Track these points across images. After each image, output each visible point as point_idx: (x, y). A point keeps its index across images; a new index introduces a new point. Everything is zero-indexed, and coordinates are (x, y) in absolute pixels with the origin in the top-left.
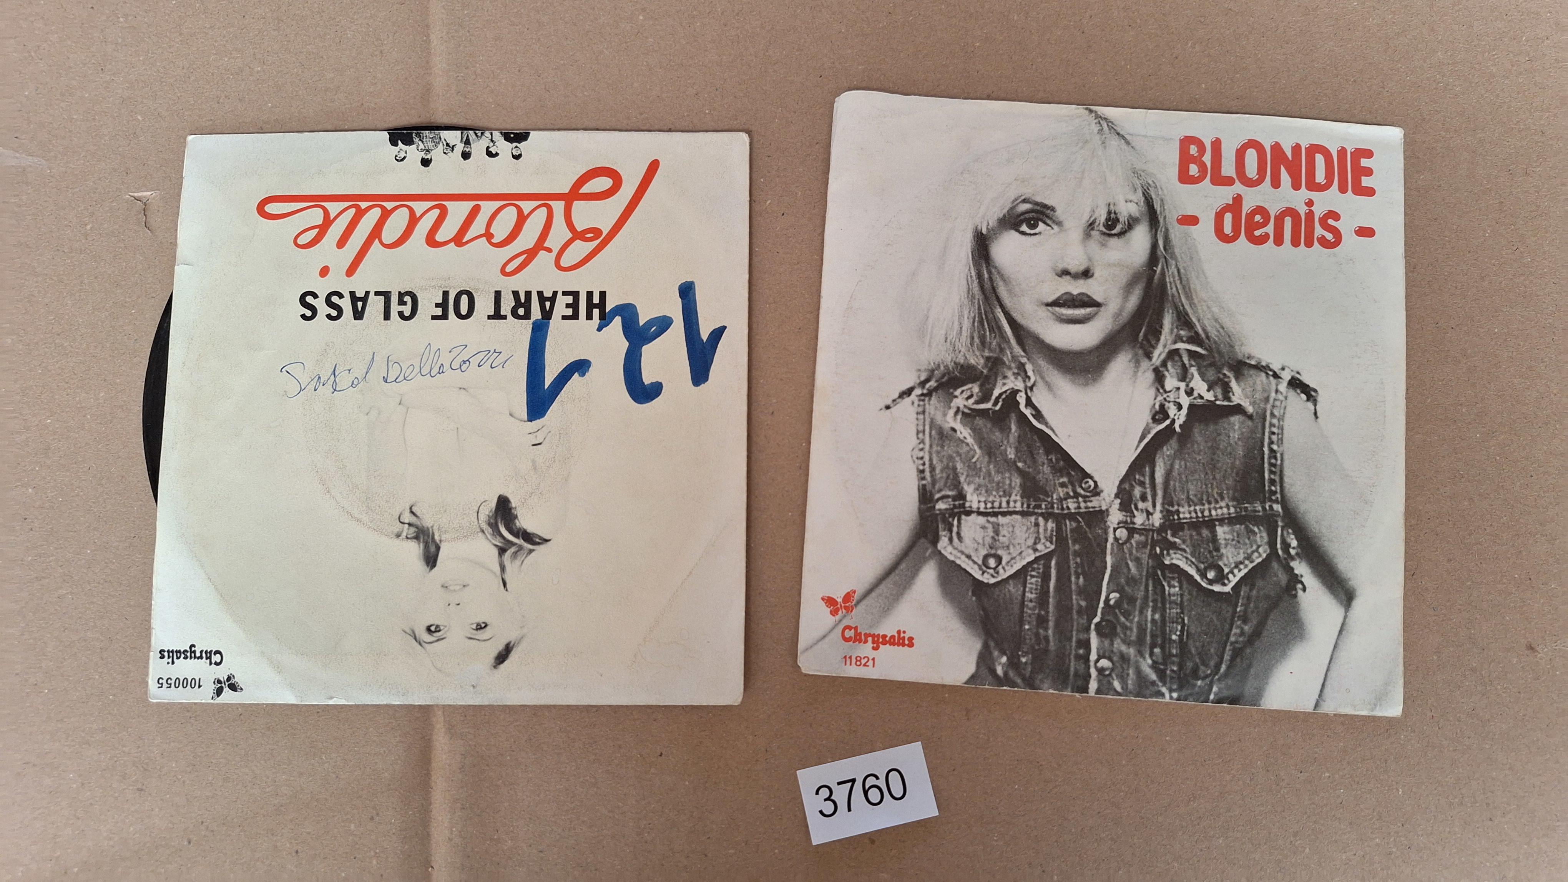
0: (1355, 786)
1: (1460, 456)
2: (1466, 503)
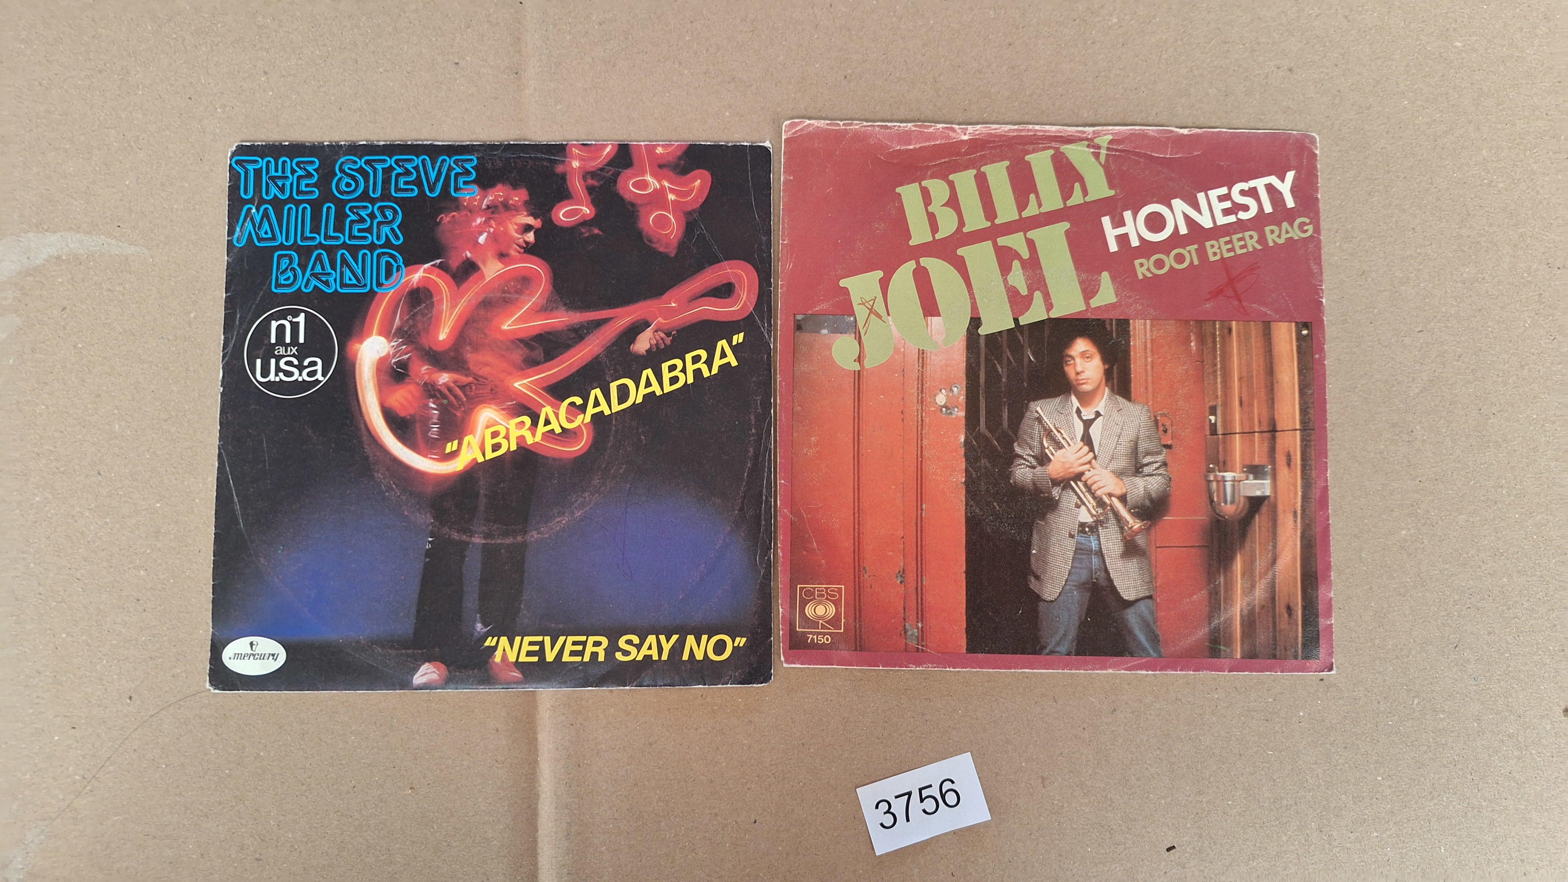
0: (1400, 845)
1: (1499, 535)
2: (1505, 580)
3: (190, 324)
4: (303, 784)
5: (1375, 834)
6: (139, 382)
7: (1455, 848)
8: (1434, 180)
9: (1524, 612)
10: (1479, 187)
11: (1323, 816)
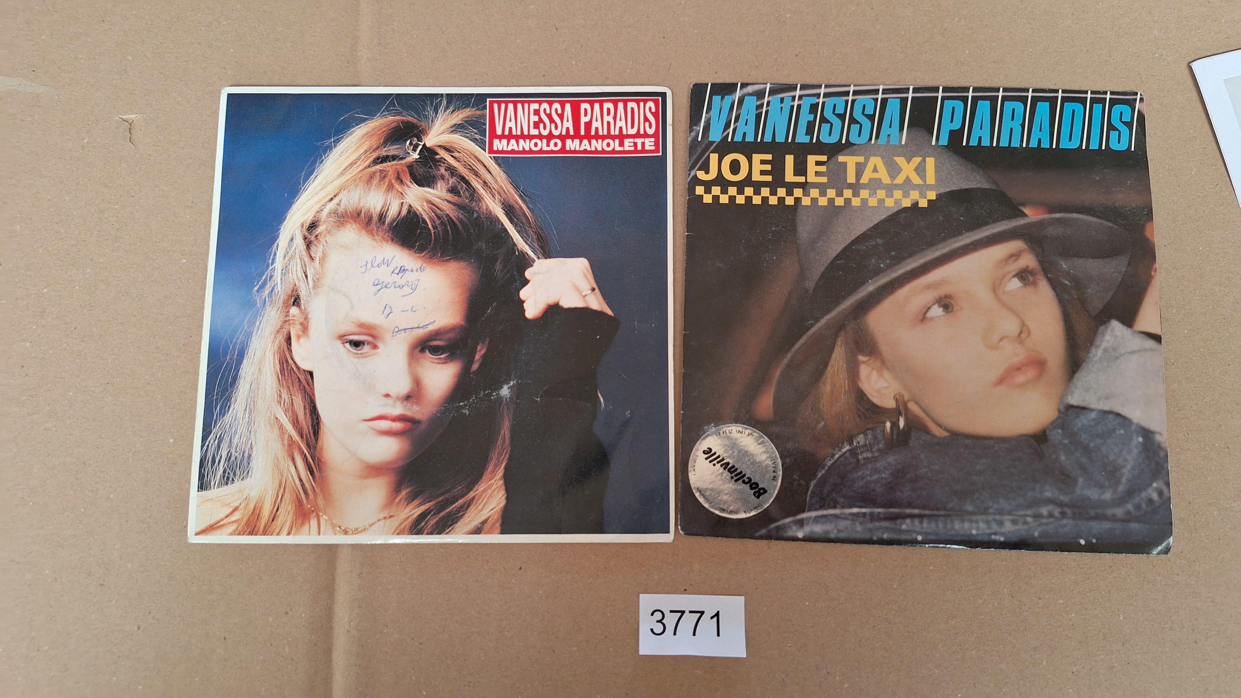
3: (83, 147)
4: (143, 523)
5: (1061, 601)
6: (39, 193)
7: (1133, 616)
9: (1192, 413)
10: (1151, 60)
11: (1014, 583)
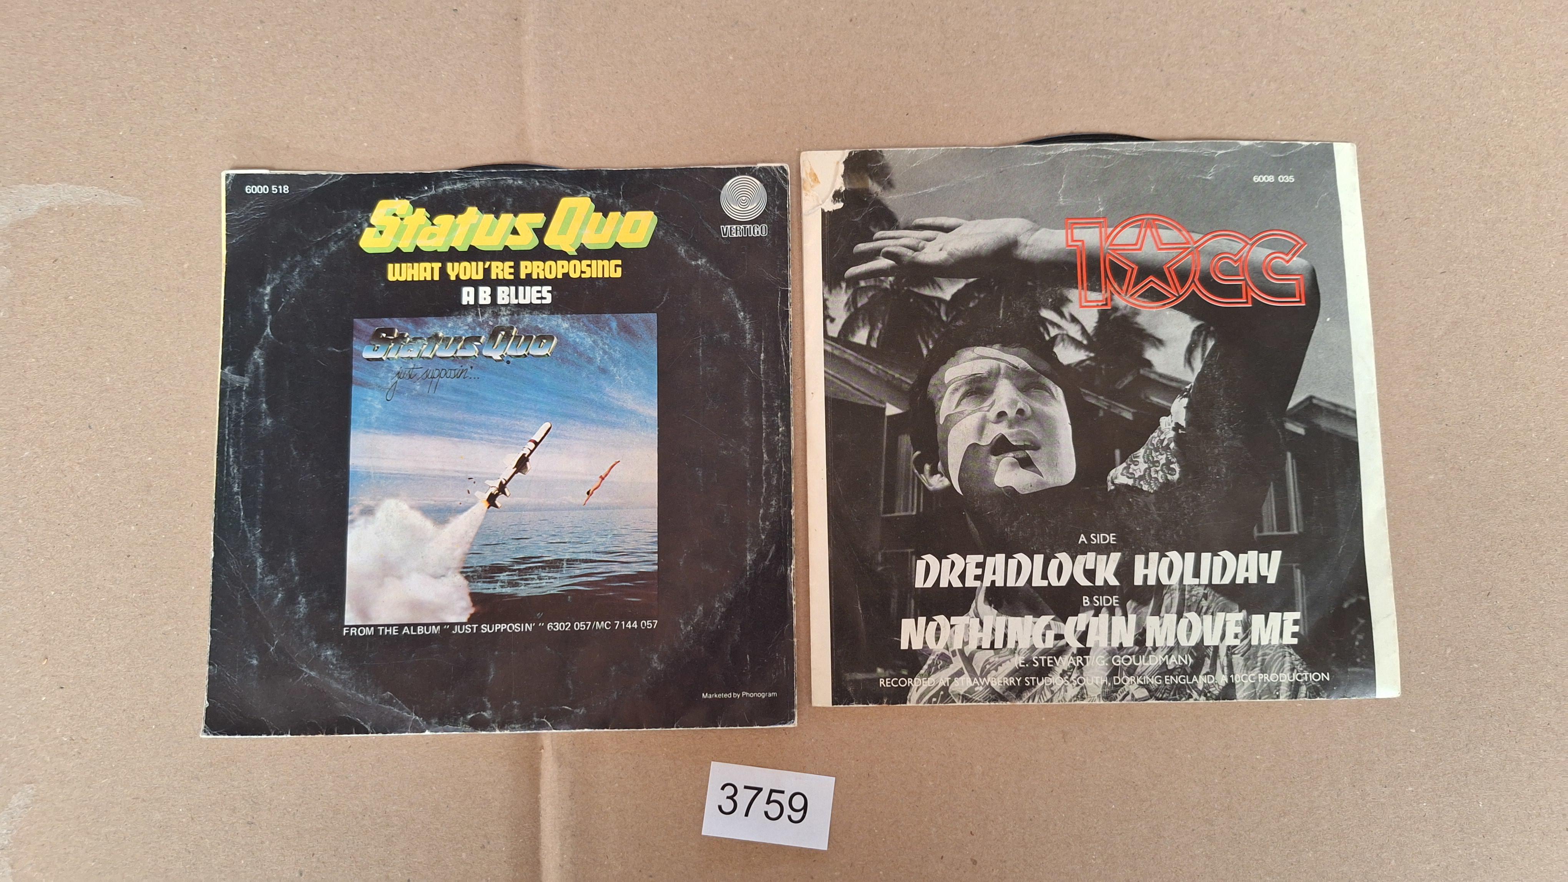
0: (1437, 800)
5: (1410, 789)
6: (130, 334)
7: (1494, 802)
8: (1452, 120)
10: (1500, 127)
11: (1355, 770)
